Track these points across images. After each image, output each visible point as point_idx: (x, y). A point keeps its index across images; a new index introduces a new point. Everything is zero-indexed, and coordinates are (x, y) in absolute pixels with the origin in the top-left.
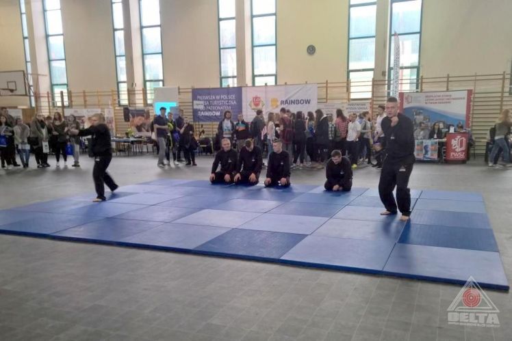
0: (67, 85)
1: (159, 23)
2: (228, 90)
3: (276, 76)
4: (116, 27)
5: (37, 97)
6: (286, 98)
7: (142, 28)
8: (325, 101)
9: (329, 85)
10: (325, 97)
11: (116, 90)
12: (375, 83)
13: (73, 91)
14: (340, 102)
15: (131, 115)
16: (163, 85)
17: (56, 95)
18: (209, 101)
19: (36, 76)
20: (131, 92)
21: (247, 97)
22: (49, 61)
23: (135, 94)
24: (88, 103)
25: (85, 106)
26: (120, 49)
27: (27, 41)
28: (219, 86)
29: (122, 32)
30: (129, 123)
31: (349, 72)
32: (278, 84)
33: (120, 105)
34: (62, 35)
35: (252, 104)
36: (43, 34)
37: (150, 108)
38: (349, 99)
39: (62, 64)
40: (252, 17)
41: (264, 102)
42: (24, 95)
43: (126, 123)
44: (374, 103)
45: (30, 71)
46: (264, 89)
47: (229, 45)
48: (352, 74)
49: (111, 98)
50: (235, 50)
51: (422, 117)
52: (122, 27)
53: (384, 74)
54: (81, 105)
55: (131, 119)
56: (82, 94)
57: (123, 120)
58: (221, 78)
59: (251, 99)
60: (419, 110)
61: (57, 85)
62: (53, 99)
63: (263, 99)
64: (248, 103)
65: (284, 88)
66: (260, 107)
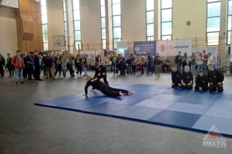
0: (81, 41)
1: (120, 14)
2: (150, 42)
3: (172, 35)
4: (102, 16)
5: (69, 46)
6: (177, 45)
7: (113, 16)
8: (195, 46)
9: (197, 39)
10: (195, 44)
11: (101, 43)
12: (220, 38)
13: (83, 44)
14: (202, 47)
15: (107, 54)
16: (121, 40)
17: (76, 45)
18: (141, 47)
19: (69, 37)
20: (107, 44)
21: (158, 45)
22: (74, 31)
23: (109, 44)
24: (89, 48)
25: (88, 50)
26: (104, 25)
27: (66, 23)
28: (146, 40)
29: (104, 18)
30: (106, 57)
31: (207, 33)
32: (173, 39)
33: (102, 49)
34: (80, 20)
36: (72, 20)
37: (116, 50)
38: (207, 46)
39: (79, 32)
40: (161, 9)
41: (166, 47)
42: (63, 46)
43: (105, 57)
44: (220, 47)
45: (66, 35)
46: (166, 41)
47: (151, 22)
48: (208, 34)
49: (99, 46)
50: (153, 24)
52: (105, 16)
53: (224, 33)
54: (86, 50)
55: (107, 55)
56: (87, 45)
57: (104, 56)
58: (147, 37)
59: (160, 46)
61: (77, 41)
62: (75, 47)
63: (166, 46)
64: (159, 48)
65: (175, 41)
66: (164, 49)
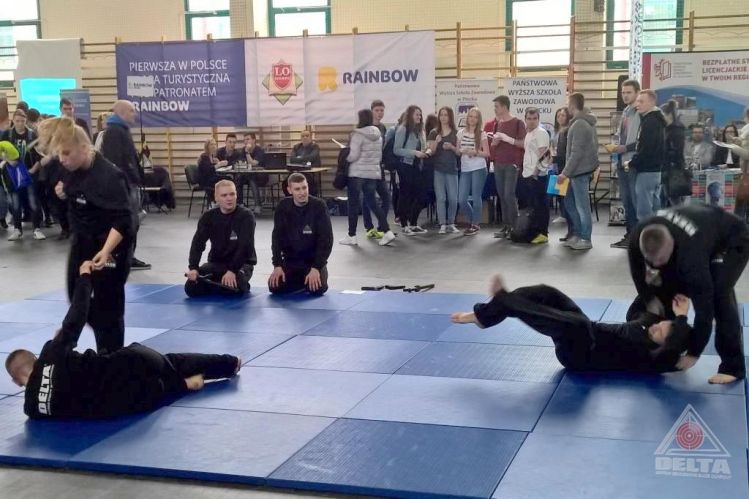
2: (209, 47)
3: (328, 11)
6: (357, 67)
8: (454, 73)
9: (463, 34)
10: (453, 62)
12: (577, 29)
14: (489, 75)
18: (160, 74)
21: (259, 65)
28: (183, 38)
31: (510, 2)
32: (334, 31)
35: (272, 81)
38: (513, 69)
41: (302, 78)
44: (576, 77)
46: (300, 44)
51: (694, 113)
53: (597, 6)
58: (189, 17)
59: (269, 70)
60: (689, 96)
63: (298, 69)
64: (261, 80)
65: (349, 41)
66: (290, 89)
